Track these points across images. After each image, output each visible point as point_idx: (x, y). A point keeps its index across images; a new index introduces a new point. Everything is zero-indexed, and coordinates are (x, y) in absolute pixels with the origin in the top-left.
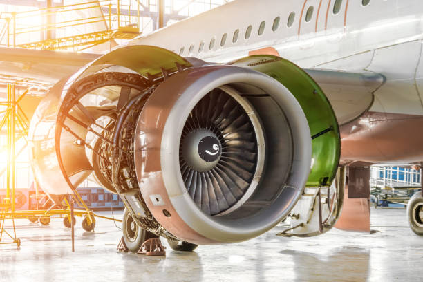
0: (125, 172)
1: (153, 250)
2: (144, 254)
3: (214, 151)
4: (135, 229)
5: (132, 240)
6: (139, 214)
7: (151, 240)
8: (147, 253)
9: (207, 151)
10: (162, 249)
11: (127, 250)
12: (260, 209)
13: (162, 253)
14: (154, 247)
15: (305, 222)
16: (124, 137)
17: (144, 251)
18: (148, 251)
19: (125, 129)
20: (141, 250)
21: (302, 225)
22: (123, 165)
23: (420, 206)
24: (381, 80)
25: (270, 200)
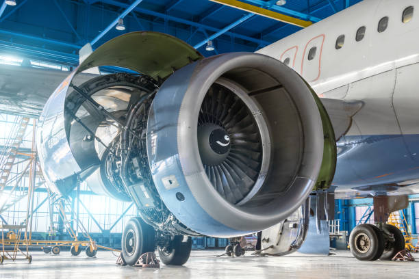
0: (135, 161)
1: (148, 263)
2: (141, 266)
3: (227, 142)
4: (133, 245)
5: (130, 254)
6: (147, 205)
7: (147, 253)
8: (144, 265)
9: (218, 142)
10: (157, 262)
11: (125, 264)
12: (273, 199)
13: (156, 266)
14: (150, 260)
15: (275, 244)
16: (135, 127)
17: (141, 264)
18: (145, 263)
19: (136, 120)
20: (138, 263)
21: (272, 247)
22: (132, 155)
23: (361, 236)
24: (360, 105)
25: (282, 191)
